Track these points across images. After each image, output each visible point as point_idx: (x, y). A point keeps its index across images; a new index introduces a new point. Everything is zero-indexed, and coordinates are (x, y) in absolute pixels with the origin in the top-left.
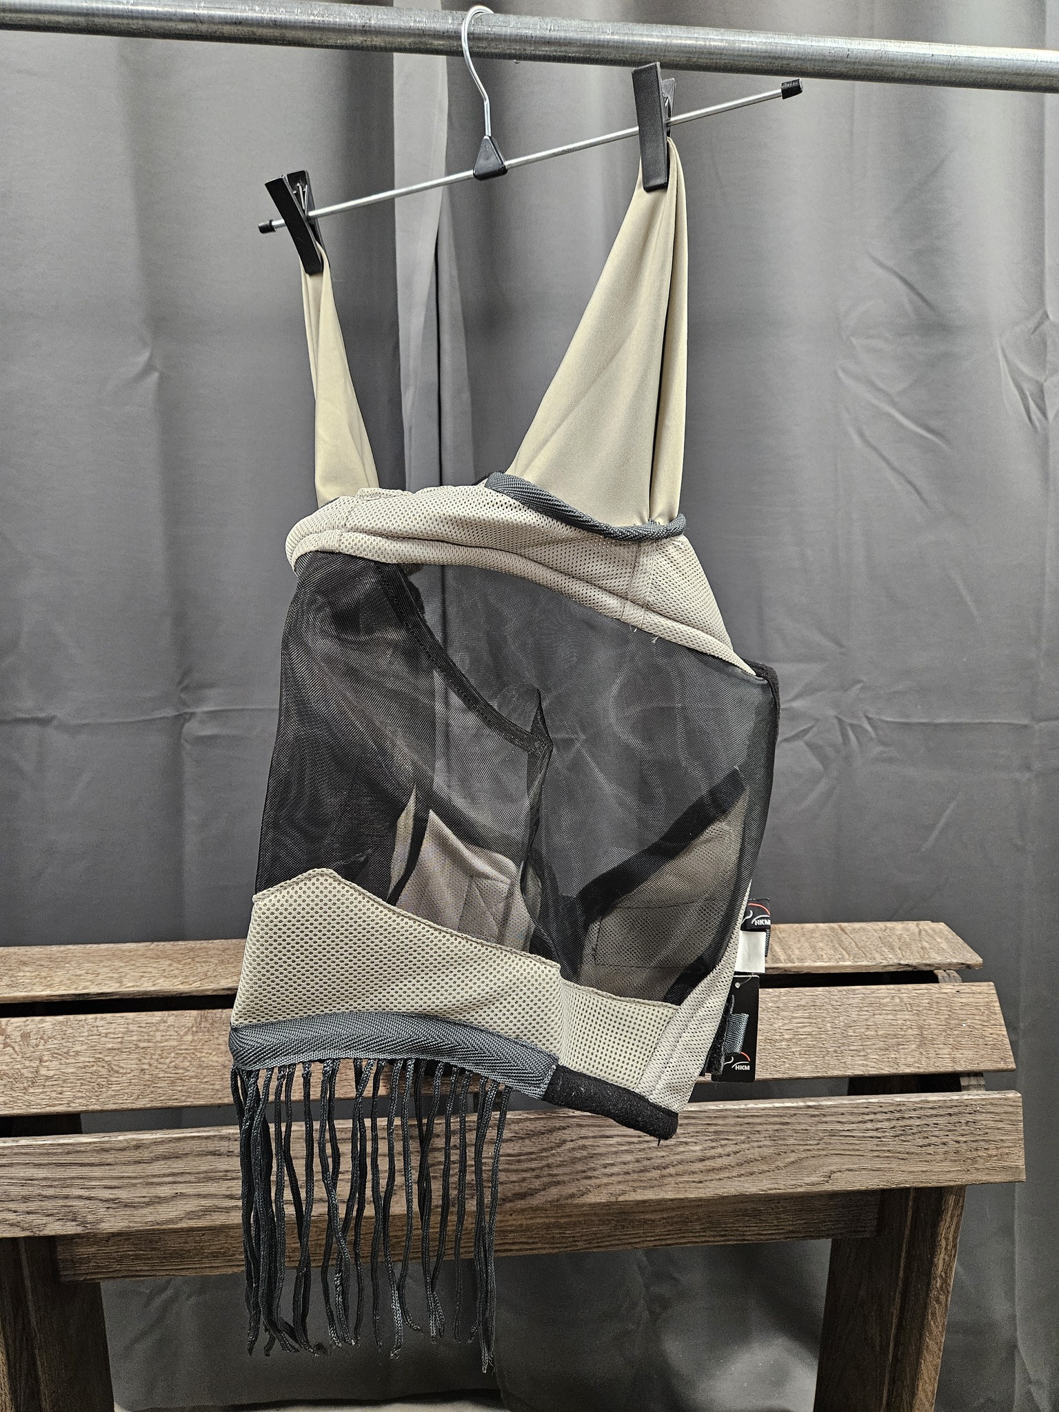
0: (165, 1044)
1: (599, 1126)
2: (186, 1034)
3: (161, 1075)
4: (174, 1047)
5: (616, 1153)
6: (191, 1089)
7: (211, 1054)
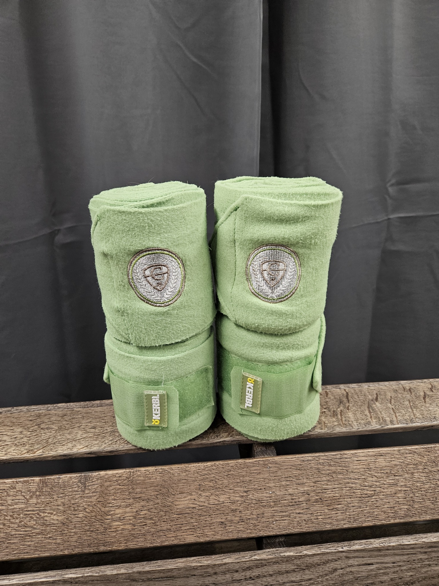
0: (15, 506)
1: (363, 557)
2: (31, 497)
3: (13, 533)
4: (22, 509)
5: (376, 576)
6: (37, 543)
7: (52, 514)
